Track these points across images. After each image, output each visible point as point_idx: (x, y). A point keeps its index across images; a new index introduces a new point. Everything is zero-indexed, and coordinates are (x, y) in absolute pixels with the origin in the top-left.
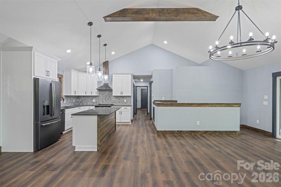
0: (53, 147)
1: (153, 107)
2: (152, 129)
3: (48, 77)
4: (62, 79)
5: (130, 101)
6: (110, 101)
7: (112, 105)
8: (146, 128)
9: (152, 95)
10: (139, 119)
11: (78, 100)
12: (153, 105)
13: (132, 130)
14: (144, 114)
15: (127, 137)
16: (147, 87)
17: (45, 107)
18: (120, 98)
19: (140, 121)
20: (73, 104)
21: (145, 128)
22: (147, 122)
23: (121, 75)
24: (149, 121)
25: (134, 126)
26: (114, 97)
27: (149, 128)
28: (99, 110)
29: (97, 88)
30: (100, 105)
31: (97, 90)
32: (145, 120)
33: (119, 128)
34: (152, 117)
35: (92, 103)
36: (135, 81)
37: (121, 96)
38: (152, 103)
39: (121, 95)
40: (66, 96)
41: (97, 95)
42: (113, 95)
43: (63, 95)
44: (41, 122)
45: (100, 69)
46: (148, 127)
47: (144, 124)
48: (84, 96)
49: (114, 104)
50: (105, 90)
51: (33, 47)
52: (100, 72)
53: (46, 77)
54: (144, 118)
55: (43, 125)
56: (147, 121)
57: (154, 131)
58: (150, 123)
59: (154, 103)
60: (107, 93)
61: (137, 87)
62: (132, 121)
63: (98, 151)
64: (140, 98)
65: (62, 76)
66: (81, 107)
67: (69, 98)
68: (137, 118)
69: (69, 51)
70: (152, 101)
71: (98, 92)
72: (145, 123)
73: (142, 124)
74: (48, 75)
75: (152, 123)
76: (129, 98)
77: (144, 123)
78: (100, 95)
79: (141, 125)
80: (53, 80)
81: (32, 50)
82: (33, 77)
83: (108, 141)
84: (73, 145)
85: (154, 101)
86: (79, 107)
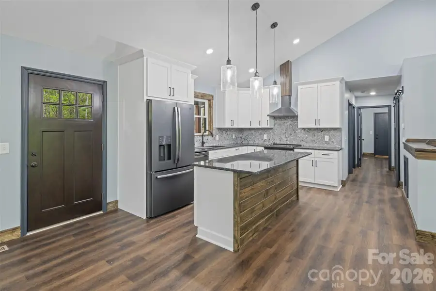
0: (174, 217)
1: (405, 157)
2: (400, 217)
3: (173, 98)
4: (211, 101)
5: (339, 139)
6: (294, 139)
7: (299, 146)
8: (382, 211)
9: (402, 126)
10: (364, 180)
11: (241, 135)
12: (403, 152)
13: (337, 208)
14: (382, 167)
15: (318, 226)
16: (389, 107)
17: (166, 146)
18: (316, 132)
19: (367, 185)
20: (233, 142)
21: (376, 207)
22: (387, 192)
23: (315, 85)
24: (391, 189)
25: (346, 196)
26: (303, 131)
27: (390, 214)
28: (274, 154)
29: (268, 113)
30: (275, 146)
31: (268, 117)
32: (381, 185)
33: (309, 196)
34: (402, 180)
35: (262, 141)
36: (356, 97)
37: (317, 129)
38: (402, 146)
39: (315, 127)
40: (219, 129)
41: (268, 127)
42: (299, 127)
43: (214, 127)
44: (156, 172)
45: (257, 72)
46: (387, 208)
47: (377, 197)
48: (250, 129)
49: (303, 144)
50: (285, 118)
51: (143, 49)
52: (257, 79)
53: (169, 97)
54: (379, 180)
55: (159, 177)
56: (385, 187)
57: (406, 226)
58: (396, 196)
59: (406, 147)
60: (288, 122)
61: (360, 108)
62: (343, 183)
63: (235, 251)
64: (372, 132)
65: (213, 97)
66: (240, 148)
67: (224, 132)
68: (360, 177)
69: (210, 51)
70: (403, 140)
71: (272, 121)
72: (380, 194)
73: (371, 196)
74: (172, 94)
75: (400, 195)
76: (337, 133)
77: (377, 191)
78: (276, 126)
79: (365, 198)
80: (176, 102)
81: (143, 56)
82: (146, 98)
83: (270, 227)
84: (195, 224)
85: (408, 141)
86: (237, 147)
